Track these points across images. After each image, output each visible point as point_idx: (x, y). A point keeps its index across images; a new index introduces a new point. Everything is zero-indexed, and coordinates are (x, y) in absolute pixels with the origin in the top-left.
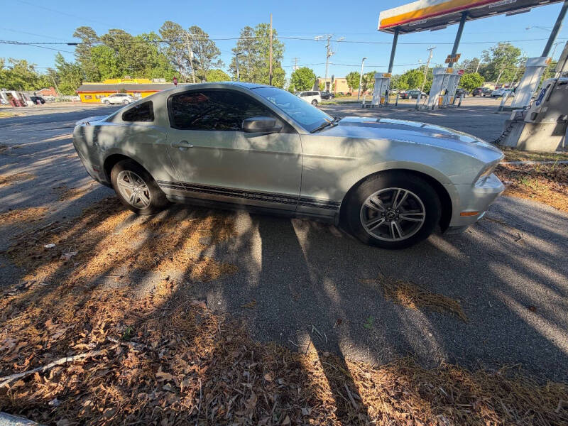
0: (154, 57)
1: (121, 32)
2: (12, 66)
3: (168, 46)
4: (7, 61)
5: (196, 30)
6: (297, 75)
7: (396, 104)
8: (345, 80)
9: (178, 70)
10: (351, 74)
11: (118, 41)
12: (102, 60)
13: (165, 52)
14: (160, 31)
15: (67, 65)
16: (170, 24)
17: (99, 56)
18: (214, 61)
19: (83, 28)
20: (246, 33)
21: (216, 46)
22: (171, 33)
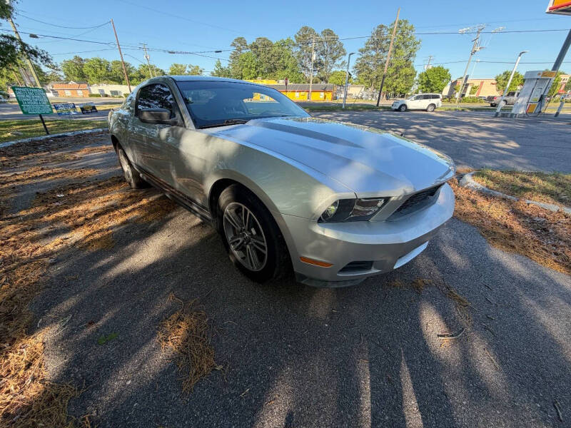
0: (286, 61)
1: (265, 39)
2: (190, 70)
3: (299, 50)
4: (187, 67)
5: (329, 33)
6: (426, 75)
7: (557, 114)
8: (495, 82)
9: (303, 72)
10: (505, 73)
11: (261, 47)
12: (246, 64)
13: (296, 55)
14: (296, 36)
15: (222, 69)
16: (306, 29)
17: (244, 61)
18: (338, 62)
19: (239, 38)
20: (378, 33)
21: (344, 47)
22: (304, 37)
